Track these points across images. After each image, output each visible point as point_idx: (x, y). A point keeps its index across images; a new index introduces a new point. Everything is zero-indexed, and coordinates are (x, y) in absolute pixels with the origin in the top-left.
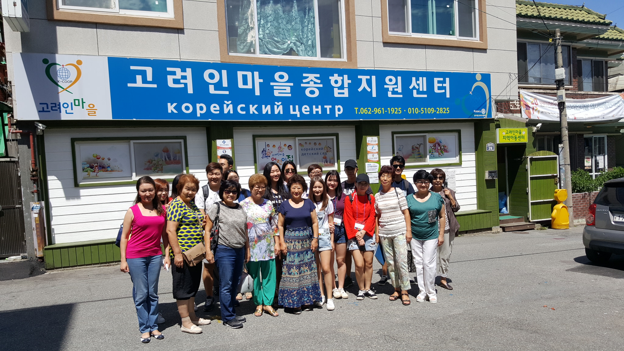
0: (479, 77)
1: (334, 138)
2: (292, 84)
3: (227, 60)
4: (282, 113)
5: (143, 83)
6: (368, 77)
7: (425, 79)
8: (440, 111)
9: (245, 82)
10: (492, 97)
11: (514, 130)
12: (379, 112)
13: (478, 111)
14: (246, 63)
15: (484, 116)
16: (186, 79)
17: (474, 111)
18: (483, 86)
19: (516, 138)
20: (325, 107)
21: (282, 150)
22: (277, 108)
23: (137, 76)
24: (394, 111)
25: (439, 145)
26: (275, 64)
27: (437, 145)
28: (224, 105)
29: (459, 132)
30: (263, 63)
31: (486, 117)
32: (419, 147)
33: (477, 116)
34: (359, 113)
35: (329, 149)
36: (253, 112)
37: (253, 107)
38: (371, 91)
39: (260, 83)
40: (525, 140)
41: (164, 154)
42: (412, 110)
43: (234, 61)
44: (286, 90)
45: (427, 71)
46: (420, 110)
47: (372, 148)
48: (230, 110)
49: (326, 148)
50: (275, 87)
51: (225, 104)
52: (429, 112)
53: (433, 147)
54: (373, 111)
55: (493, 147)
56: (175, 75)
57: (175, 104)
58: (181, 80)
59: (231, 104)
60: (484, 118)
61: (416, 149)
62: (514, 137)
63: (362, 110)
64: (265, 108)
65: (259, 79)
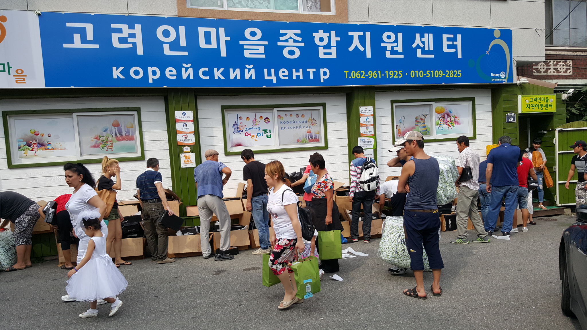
0: (497, 34)
1: (321, 108)
2: (266, 43)
3: (186, 14)
4: (254, 78)
5: (82, 43)
6: (361, 34)
7: (431, 35)
8: (451, 74)
9: (208, 40)
10: (513, 57)
11: (540, 97)
12: (375, 76)
13: (497, 75)
14: (209, 17)
15: (503, 80)
16: (135, 37)
17: (492, 74)
18: (503, 44)
19: (542, 107)
20: (308, 70)
21: (257, 123)
22: (248, 73)
23: (74, 34)
24: (393, 74)
25: (449, 116)
26: (245, 18)
27: (446, 116)
28: (182, 68)
29: (473, 100)
30: (230, 18)
31: (506, 81)
32: (424, 118)
33: (496, 80)
34: (350, 77)
35: (314, 121)
36: (218, 77)
37: (218, 71)
38: (365, 50)
39: (226, 41)
40: (553, 109)
41: (115, 129)
42: (415, 74)
43: (194, 15)
44: (258, 49)
45: (434, 26)
46: (426, 73)
47: (366, 120)
48: (189, 75)
49: (310, 121)
50: (245, 47)
51: (184, 67)
52: (437, 76)
53: (441, 119)
54: (367, 75)
55: (514, 118)
56: (122, 33)
57: (121, 68)
58: (128, 39)
59: (190, 67)
60: (504, 82)
61: (420, 120)
62: (540, 105)
63: (353, 73)
64: (234, 72)
65: (226, 36)
